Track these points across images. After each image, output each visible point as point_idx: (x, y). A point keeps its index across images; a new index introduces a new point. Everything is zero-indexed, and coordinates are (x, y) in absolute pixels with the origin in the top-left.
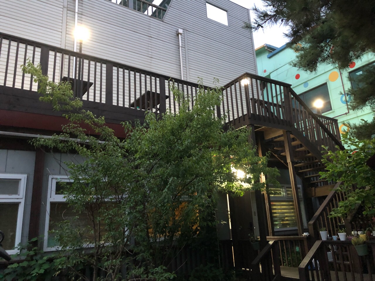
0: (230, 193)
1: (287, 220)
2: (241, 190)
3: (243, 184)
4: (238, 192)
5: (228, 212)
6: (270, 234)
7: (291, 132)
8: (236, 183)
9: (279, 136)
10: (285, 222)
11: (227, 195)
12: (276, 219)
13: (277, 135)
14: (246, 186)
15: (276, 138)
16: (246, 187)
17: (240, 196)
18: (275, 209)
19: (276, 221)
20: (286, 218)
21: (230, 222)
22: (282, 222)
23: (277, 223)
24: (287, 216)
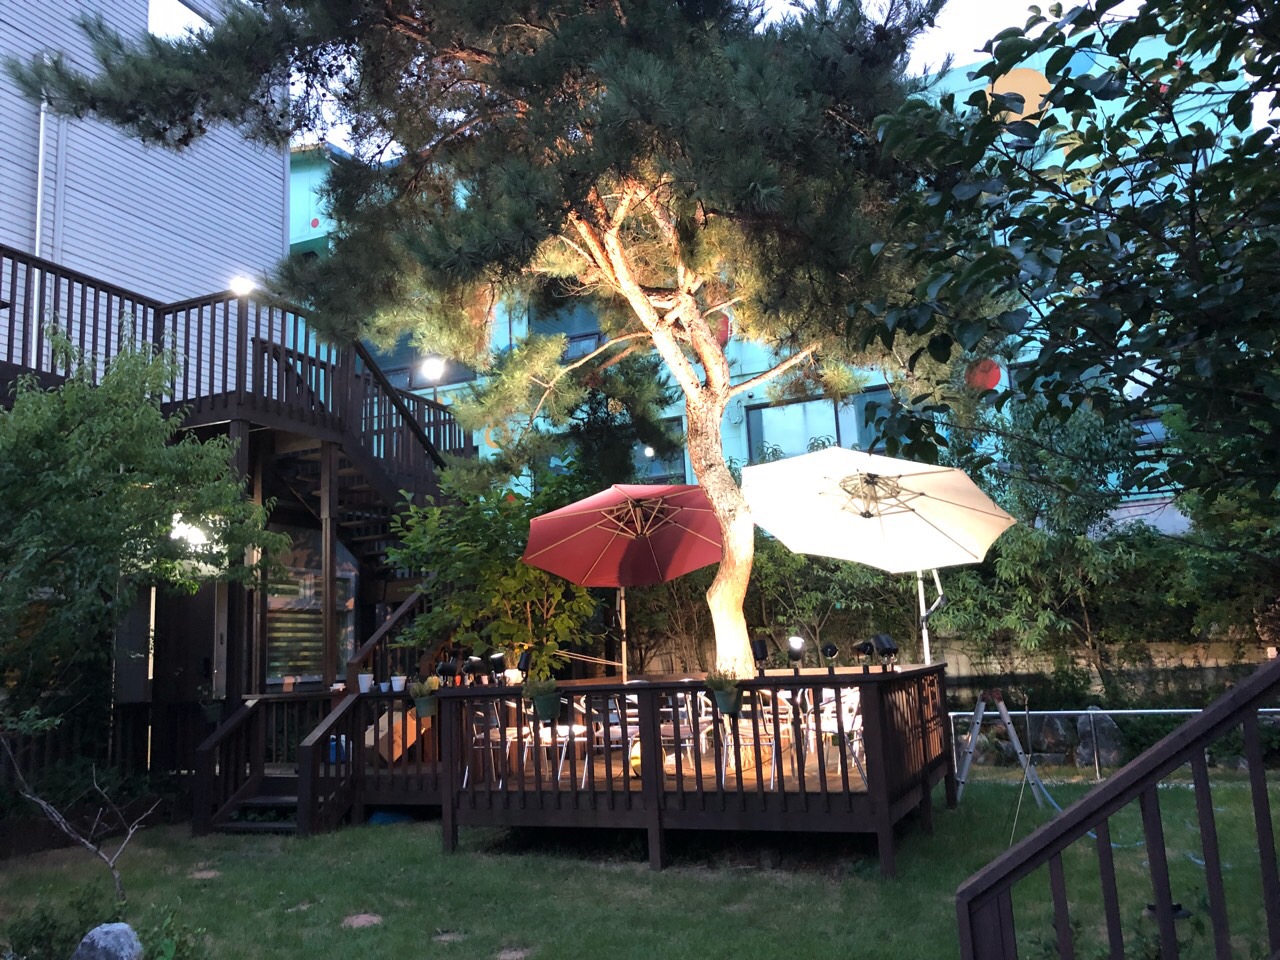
0: (164, 585)
1: (305, 658)
2: (194, 579)
3: (201, 565)
4: (184, 583)
5: (149, 630)
6: (253, 690)
7: (341, 445)
8: (185, 563)
9: (314, 451)
10: (299, 663)
11: (153, 590)
12: (276, 654)
13: (308, 446)
14: (207, 569)
15: (305, 452)
16: (208, 574)
17: (188, 592)
18: (278, 630)
19: (276, 659)
20: (305, 653)
21: (151, 656)
22: (291, 663)
23: (277, 664)
24: (306, 649)
